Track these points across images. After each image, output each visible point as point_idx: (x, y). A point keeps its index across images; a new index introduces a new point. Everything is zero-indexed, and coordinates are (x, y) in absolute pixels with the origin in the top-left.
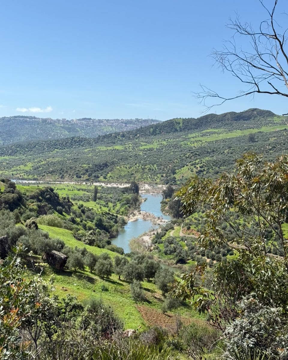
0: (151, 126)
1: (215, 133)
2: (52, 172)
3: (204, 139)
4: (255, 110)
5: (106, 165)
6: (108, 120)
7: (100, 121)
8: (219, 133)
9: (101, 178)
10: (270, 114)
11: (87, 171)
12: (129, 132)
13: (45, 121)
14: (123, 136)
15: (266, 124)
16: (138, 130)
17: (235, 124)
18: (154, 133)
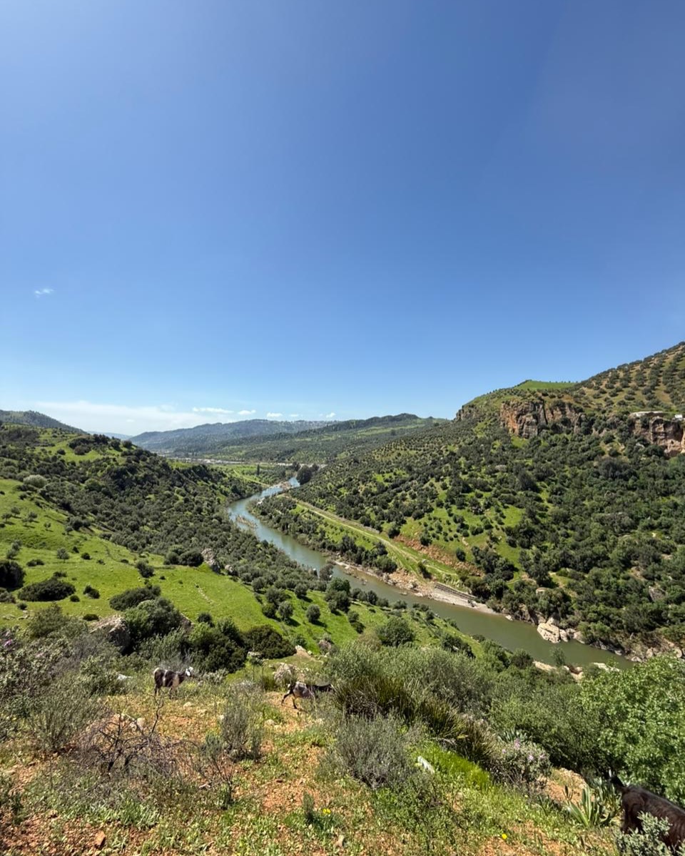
0: (334, 425)
1: (375, 429)
2: (254, 457)
3: (367, 434)
4: (405, 414)
5: (293, 451)
6: (316, 422)
7: (310, 422)
8: (377, 430)
9: (287, 460)
10: (415, 417)
11: (278, 455)
12: (319, 429)
13: (272, 422)
14: (315, 432)
15: (411, 424)
16: (325, 428)
17: (390, 424)
18: (336, 430)
